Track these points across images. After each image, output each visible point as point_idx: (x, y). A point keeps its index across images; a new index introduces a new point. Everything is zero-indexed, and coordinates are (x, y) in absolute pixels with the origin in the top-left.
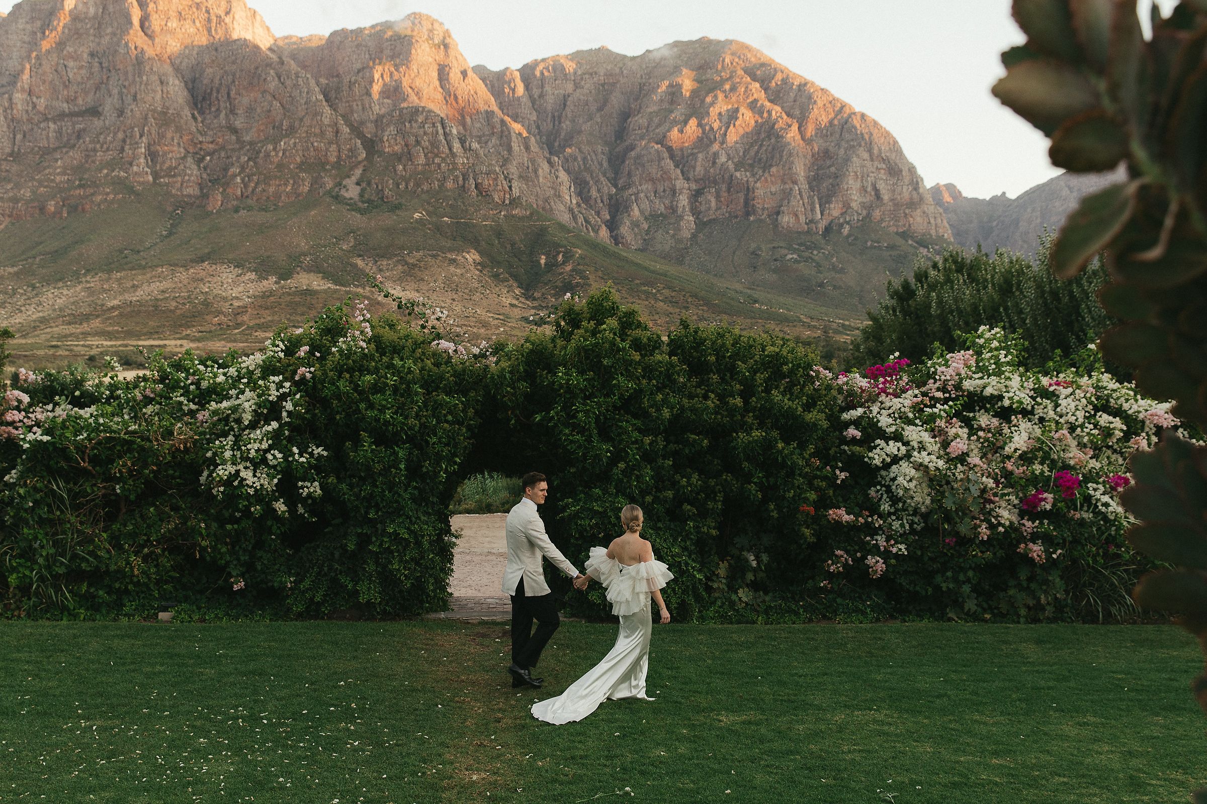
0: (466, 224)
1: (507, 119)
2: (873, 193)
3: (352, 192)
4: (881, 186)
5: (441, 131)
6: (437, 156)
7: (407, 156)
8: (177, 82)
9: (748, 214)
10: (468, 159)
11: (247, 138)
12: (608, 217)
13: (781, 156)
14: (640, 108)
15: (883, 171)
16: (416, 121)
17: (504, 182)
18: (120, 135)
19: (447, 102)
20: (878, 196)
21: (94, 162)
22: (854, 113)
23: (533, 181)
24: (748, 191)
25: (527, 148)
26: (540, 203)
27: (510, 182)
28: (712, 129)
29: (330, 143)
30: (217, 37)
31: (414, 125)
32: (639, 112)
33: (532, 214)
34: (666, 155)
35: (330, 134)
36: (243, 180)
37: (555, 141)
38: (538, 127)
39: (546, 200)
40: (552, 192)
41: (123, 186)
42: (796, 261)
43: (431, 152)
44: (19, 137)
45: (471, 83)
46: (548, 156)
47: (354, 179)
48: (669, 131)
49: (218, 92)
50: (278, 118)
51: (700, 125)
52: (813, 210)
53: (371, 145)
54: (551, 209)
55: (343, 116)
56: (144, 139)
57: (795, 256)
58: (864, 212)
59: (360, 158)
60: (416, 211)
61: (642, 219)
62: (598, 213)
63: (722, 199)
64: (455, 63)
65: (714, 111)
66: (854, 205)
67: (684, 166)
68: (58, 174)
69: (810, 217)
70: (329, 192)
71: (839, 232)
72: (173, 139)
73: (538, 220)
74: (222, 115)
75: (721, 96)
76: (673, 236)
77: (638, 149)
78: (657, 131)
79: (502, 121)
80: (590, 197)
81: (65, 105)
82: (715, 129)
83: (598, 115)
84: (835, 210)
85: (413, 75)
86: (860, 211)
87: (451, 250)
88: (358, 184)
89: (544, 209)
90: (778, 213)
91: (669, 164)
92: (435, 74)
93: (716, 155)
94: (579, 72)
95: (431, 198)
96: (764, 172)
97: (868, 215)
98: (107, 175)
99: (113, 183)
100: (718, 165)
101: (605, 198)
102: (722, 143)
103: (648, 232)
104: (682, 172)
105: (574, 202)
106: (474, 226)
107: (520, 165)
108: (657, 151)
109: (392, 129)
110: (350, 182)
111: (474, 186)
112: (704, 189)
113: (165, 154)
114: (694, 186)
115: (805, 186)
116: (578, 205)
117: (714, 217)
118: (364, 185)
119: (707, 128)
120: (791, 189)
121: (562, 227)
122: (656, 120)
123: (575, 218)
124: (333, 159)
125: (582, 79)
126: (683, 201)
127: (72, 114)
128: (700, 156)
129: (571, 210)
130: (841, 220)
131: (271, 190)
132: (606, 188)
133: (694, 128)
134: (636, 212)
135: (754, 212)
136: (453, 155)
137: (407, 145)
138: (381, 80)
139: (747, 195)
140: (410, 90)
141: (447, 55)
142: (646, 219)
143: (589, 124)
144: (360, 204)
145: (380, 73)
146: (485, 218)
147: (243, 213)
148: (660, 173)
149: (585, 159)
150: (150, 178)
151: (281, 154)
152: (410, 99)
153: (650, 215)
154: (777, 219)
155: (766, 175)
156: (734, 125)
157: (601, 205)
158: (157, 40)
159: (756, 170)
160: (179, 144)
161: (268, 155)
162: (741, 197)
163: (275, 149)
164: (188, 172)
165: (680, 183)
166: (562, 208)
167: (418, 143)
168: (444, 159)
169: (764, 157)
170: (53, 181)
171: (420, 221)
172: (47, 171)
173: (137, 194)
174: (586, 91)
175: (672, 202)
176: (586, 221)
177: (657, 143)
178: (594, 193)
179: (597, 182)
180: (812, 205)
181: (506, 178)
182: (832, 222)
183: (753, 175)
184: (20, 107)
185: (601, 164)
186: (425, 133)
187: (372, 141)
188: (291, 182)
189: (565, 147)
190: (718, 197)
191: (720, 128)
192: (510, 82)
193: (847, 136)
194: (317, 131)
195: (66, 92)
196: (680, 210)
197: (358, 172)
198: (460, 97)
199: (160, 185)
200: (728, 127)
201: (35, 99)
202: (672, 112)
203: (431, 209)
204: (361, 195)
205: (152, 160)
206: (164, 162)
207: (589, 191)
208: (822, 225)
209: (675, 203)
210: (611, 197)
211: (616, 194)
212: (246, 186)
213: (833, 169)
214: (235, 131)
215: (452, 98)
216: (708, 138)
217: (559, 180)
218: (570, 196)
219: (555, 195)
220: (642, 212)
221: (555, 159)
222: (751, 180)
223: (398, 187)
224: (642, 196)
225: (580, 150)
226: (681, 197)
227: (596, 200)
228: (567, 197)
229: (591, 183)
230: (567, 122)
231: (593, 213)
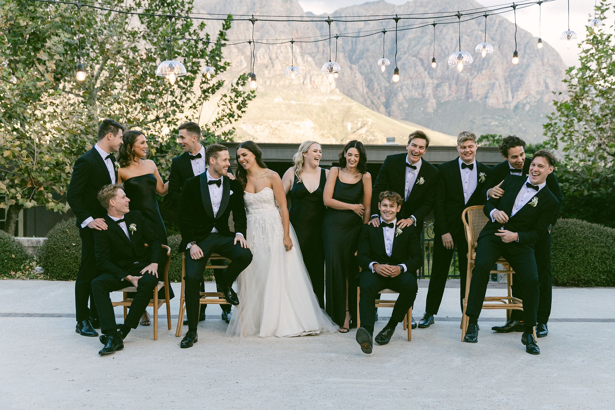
0: (305, 104)
2: (544, 85)
4: (549, 81)
9: (468, 98)
10: (306, 67)
12: (384, 100)
13: (488, 64)
14: (404, 36)
15: (550, 72)
17: (327, 80)
20: (547, 87)
22: (533, 38)
24: (468, 84)
25: (338, 60)
28: (446, 48)
32: (403, 38)
33: (343, 99)
34: (419, 63)
37: (353, 55)
38: (343, 48)
39: (349, 90)
40: (352, 86)
42: (497, 126)
46: (350, 64)
48: (420, 49)
52: (507, 95)
57: (497, 123)
58: (539, 97)
61: (404, 101)
62: (378, 98)
63: (453, 89)
64: (297, 11)
65: (448, 37)
66: (533, 93)
67: (430, 70)
69: (505, 100)
71: (523, 108)
73: (346, 102)
75: (452, 29)
76: (423, 111)
77: (402, 60)
78: (414, 49)
79: (324, 45)
80: (374, 88)
82: (449, 47)
83: (379, 40)
84: (521, 95)
86: (536, 96)
87: (296, 120)
90: (486, 97)
91: (421, 69)
95: (284, 89)
96: (478, 73)
97: (541, 99)
100: (450, 69)
101: (383, 89)
103: (408, 109)
104: (429, 73)
105: (365, 91)
106: (309, 105)
108: (413, 61)
111: (309, 82)
112: (441, 83)
114: (436, 82)
115: (502, 82)
116: (367, 93)
117: (447, 100)
119: (444, 47)
120: (494, 84)
121: (360, 106)
122: (413, 43)
123: (366, 101)
126: (429, 91)
128: (440, 64)
129: (363, 96)
130: (525, 102)
132: (383, 83)
133: (436, 47)
134: (400, 97)
135: (472, 97)
136: (298, 65)
139: (467, 87)
141: (292, 6)
142: (407, 101)
143: (373, 45)
146: (316, 101)
148: (416, 74)
149: (371, 66)
153: (409, 99)
154: (485, 101)
155: (479, 74)
157: (380, 93)
159: (473, 72)
162: (464, 88)
165: (427, 80)
166: (358, 95)
167: (277, 57)
169: (478, 64)
171: (278, 103)
174: (371, 26)
175: (422, 91)
176: (372, 102)
177: (414, 56)
178: (376, 86)
179: (378, 80)
180: (507, 92)
182: (518, 103)
183: (471, 75)
189: (359, 59)
190: (450, 87)
191: (452, 47)
193: (528, 51)
196: (427, 96)
198: (299, 31)
202: (422, 38)
203: (284, 96)
207: (373, 85)
208: (513, 105)
209: (424, 92)
210: (386, 88)
211: (389, 87)
213: (520, 71)
215: (295, 31)
216: (444, 53)
217: (357, 78)
218: (363, 88)
219: (354, 87)
220: (404, 97)
221: (354, 66)
222: (470, 78)
223: (265, 84)
224: (404, 87)
225: (368, 61)
226: (428, 88)
227: (377, 90)
228: (361, 89)
229: (375, 80)
230: (361, 45)
231: (376, 97)
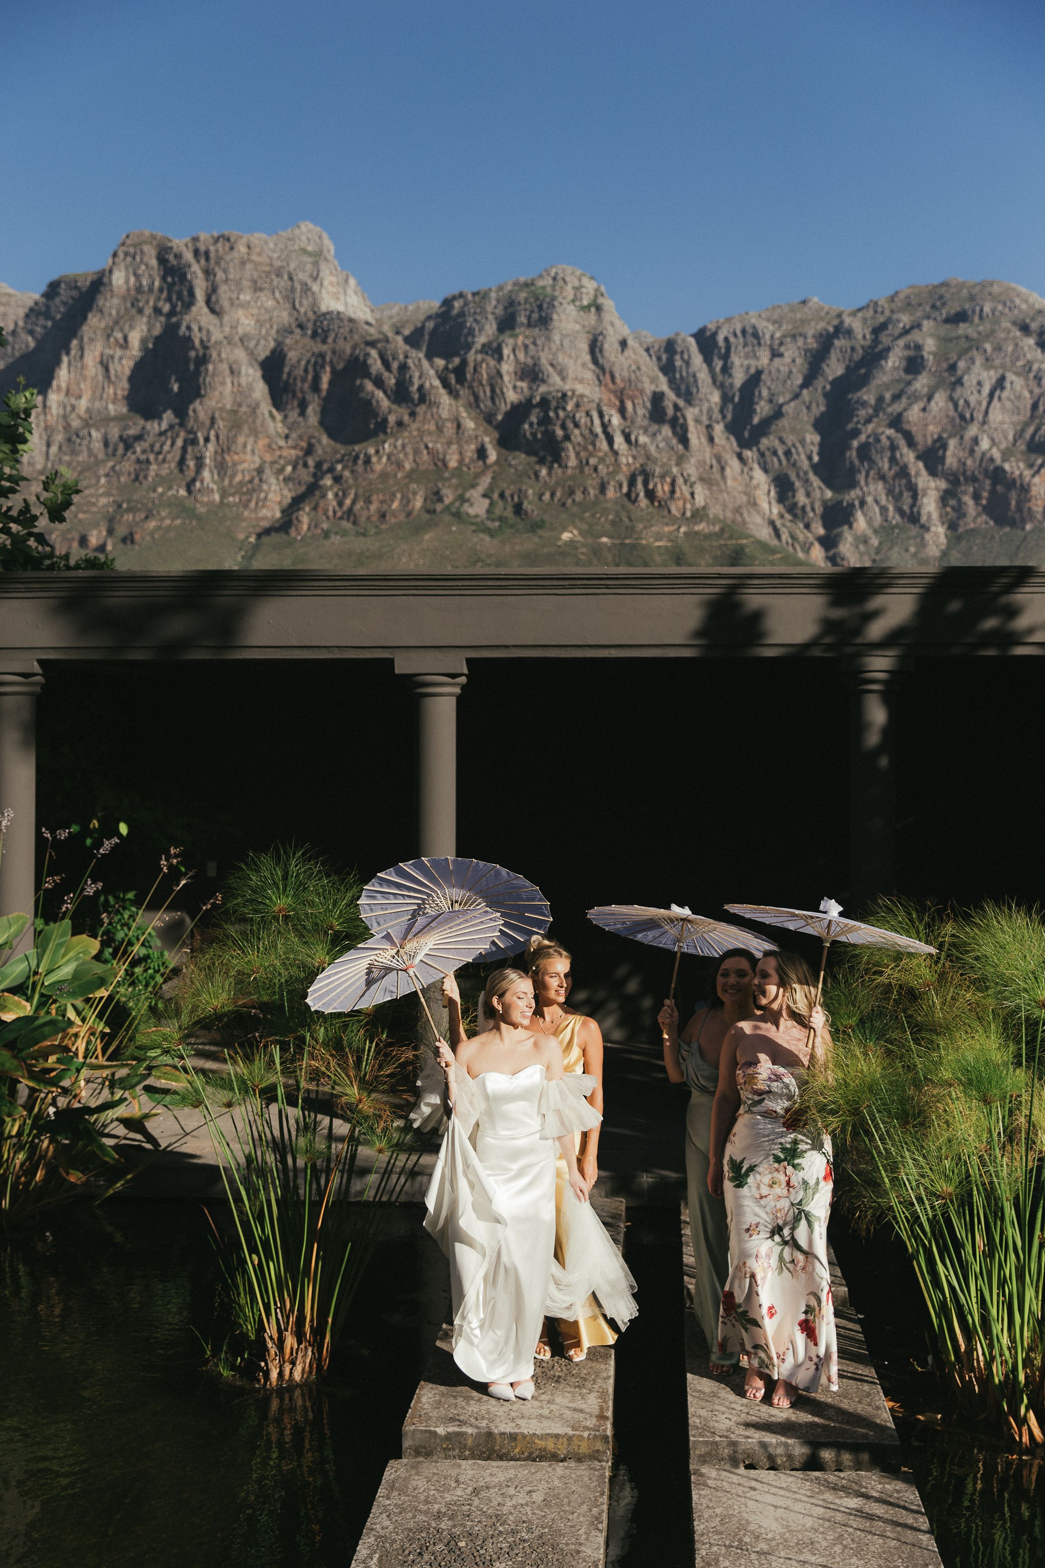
0: (633, 547)
1: (681, 403)
3: (478, 507)
5: (597, 421)
6: (593, 454)
7: (551, 455)
8: (251, 371)
9: (1021, 521)
10: (634, 457)
12: (821, 531)
14: (866, 379)
16: (564, 409)
17: (684, 487)
18: (179, 443)
19: (600, 381)
21: (146, 477)
23: (718, 484)
24: (1023, 488)
25: (711, 439)
26: (729, 515)
27: (691, 486)
28: (968, 404)
29: (449, 443)
30: (302, 310)
31: (561, 414)
32: (863, 385)
33: (722, 530)
34: (902, 443)
35: (449, 429)
36: (336, 495)
37: (745, 428)
38: (723, 411)
39: (738, 510)
40: (745, 499)
41: (183, 508)
43: (585, 449)
44: (54, 449)
45: (633, 356)
46: (738, 449)
47: (481, 489)
48: (905, 410)
49: (303, 381)
50: (381, 413)
51: (951, 398)
53: (504, 445)
54: (744, 522)
55: (466, 406)
56: (211, 447)
59: (490, 461)
60: (565, 529)
61: (869, 533)
62: (807, 526)
63: (984, 502)
64: (610, 330)
65: (970, 380)
67: (929, 457)
68: (101, 495)
70: (447, 508)
72: (245, 446)
73: (731, 538)
74: (308, 412)
75: (979, 360)
76: (915, 555)
77: (863, 438)
78: (890, 410)
79: (676, 407)
80: (795, 505)
81: (111, 407)
82: (972, 404)
83: (805, 392)
85: (554, 348)
88: (485, 496)
89: (733, 521)
91: (909, 456)
92: (584, 346)
93: (976, 441)
94: (778, 335)
95: (584, 512)
98: (162, 494)
99: (170, 505)
100: (978, 455)
101: (817, 505)
102: (984, 423)
103: (878, 550)
104: (927, 466)
105: (775, 511)
106: (644, 548)
107: (701, 463)
108: (889, 438)
109: (531, 422)
110: (475, 494)
111: (642, 494)
112: (957, 488)
113: (235, 464)
114: (943, 485)
116: (781, 515)
117: (972, 525)
119: (961, 403)
121: (764, 546)
122: (888, 396)
123: (777, 534)
124: (454, 464)
125: (781, 344)
126: (930, 505)
127: (118, 418)
128: (952, 443)
129: (772, 523)
131: (373, 508)
132: (818, 491)
133: (941, 404)
134: (861, 523)
135: (1031, 518)
136: (616, 453)
137: (550, 442)
138: (512, 357)
139: (1020, 494)
140: (550, 369)
141: (600, 319)
142: (876, 532)
143: (792, 404)
144: (489, 524)
145: (510, 347)
146: (659, 537)
147: (336, 539)
148: (895, 468)
149: (788, 453)
150: (217, 497)
151: (384, 459)
152: (551, 381)
153: (882, 526)
156: (1000, 398)
157: (811, 514)
158: (226, 318)
159: (1033, 458)
160: (253, 451)
161: (368, 461)
162: (1012, 497)
163: (377, 452)
164: (265, 487)
165: (924, 481)
166: (758, 520)
167: (567, 438)
168: (602, 460)
170: (94, 504)
171: (571, 543)
172: (88, 493)
173: (199, 518)
174: (787, 359)
175: (912, 508)
176: (793, 537)
177: (890, 428)
178: (801, 498)
179: (807, 481)
181: (686, 481)
183: (1030, 466)
184: (54, 411)
185: (810, 458)
186: (577, 425)
188: (399, 496)
189: (759, 436)
190: (978, 496)
191: (979, 403)
192: (682, 353)
194: (432, 427)
195: (111, 391)
196: (924, 519)
197: (486, 481)
198: (617, 375)
199: (229, 505)
200: (989, 404)
201: (73, 401)
202: (909, 383)
203: (584, 527)
204: (491, 511)
205: (219, 474)
206: (234, 475)
207: (794, 496)
209: (916, 509)
210: (825, 503)
211: (833, 499)
212: (340, 504)
214: (324, 431)
215: (608, 376)
216: (962, 417)
217: (755, 482)
218: (770, 503)
219: (749, 502)
220: (870, 521)
221: (748, 454)
222: (1027, 473)
223: (540, 499)
224: (869, 499)
225: (782, 441)
226: (925, 500)
227: (803, 508)
228: (765, 506)
229: (798, 484)
230: (762, 403)
231: (801, 525)
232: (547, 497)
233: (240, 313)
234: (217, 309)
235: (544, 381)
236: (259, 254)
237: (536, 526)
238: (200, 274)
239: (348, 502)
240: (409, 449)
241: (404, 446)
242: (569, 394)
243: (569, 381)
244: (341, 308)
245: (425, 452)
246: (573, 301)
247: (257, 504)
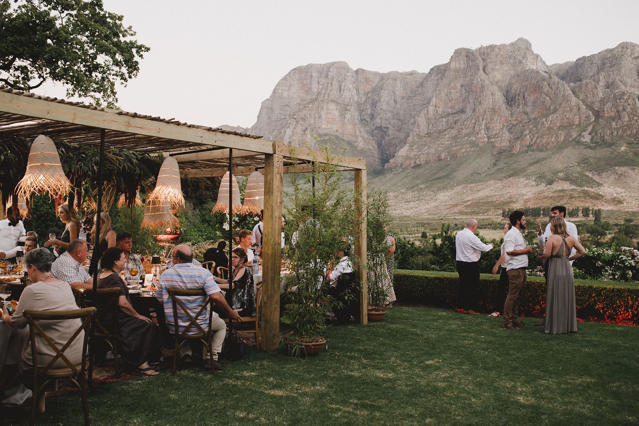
3: (587, 138)
6: (635, 116)
7: (618, 116)
8: (499, 93)
11: (533, 116)
16: (623, 99)
18: (473, 121)
21: (461, 134)
29: (575, 115)
30: (519, 70)
31: (622, 101)
35: (575, 110)
36: (530, 137)
41: (474, 144)
43: (632, 114)
44: (431, 126)
47: (588, 132)
49: (519, 96)
50: (548, 105)
53: (597, 114)
55: (582, 100)
56: (484, 121)
59: (591, 121)
60: (622, 146)
68: (446, 141)
70: (574, 139)
72: (497, 120)
74: (521, 106)
81: (450, 110)
85: (622, 74)
88: (590, 134)
98: (467, 139)
99: (470, 143)
109: (609, 104)
110: (586, 134)
113: (493, 128)
118: (593, 134)
124: (577, 123)
127: (453, 114)
131: (544, 141)
137: (618, 112)
138: (604, 80)
140: (620, 83)
144: (591, 145)
145: (603, 76)
147: (530, 153)
150: (486, 140)
151: (549, 123)
152: (621, 87)
158: (490, 76)
160: (500, 122)
161: (543, 124)
163: (546, 120)
164: (504, 135)
170: (444, 144)
172: (441, 140)
173: (480, 147)
184: (431, 113)
186: (628, 105)
187: (598, 112)
188: (555, 136)
194: (568, 109)
195: (450, 104)
197: (590, 128)
199: (491, 142)
201: (437, 109)
204: (592, 140)
205: (487, 131)
206: (493, 131)
212: (532, 140)
214: (526, 113)
232: (615, 134)
233: (496, 73)
234: (487, 72)
235: (617, 88)
236: (503, 51)
237: (610, 145)
238: (481, 61)
239: (535, 139)
240: (559, 118)
241: (557, 117)
242: (626, 92)
243: (628, 87)
244: (534, 68)
245: (565, 119)
246: (631, 55)
247: (501, 141)
